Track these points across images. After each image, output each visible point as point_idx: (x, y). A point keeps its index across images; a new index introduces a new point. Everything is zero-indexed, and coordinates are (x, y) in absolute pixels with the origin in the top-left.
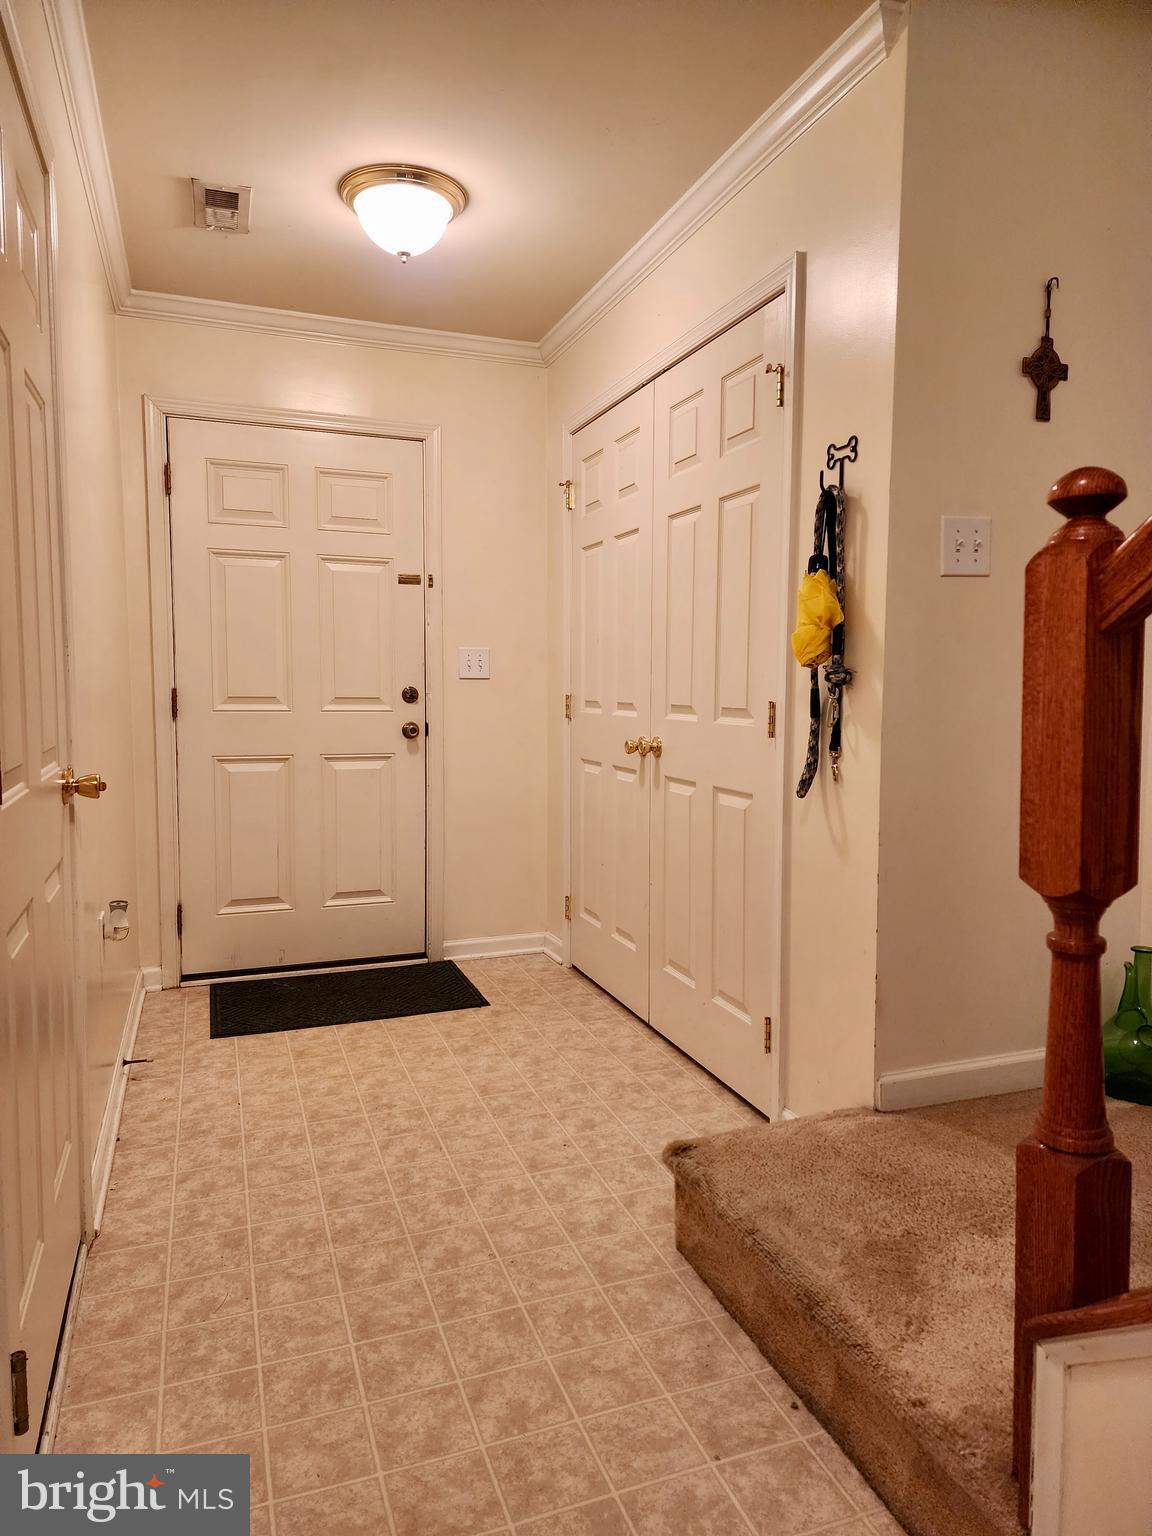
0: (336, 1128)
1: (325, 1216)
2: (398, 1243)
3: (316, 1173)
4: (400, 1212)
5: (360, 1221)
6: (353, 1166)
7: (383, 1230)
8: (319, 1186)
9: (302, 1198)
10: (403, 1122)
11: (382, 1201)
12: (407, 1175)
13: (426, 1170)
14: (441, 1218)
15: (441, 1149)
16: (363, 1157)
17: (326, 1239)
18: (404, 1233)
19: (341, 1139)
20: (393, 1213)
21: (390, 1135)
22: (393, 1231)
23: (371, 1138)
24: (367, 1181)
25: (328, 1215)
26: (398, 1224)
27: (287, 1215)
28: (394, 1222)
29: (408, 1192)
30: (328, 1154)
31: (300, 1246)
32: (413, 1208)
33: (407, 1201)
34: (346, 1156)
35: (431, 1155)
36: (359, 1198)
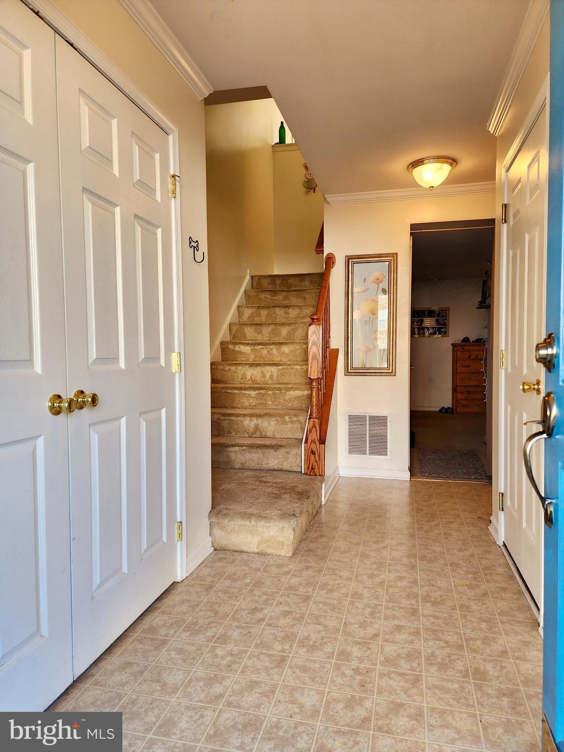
0: (403, 663)
1: (420, 606)
2: (391, 586)
3: (422, 630)
4: (384, 598)
5: (404, 599)
6: (399, 628)
7: (395, 592)
8: (421, 622)
9: (431, 618)
10: (356, 651)
11: (391, 605)
12: (372, 614)
13: (361, 613)
14: (368, 590)
15: (345, 623)
16: (391, 633)
17: (421, 597)
18: (387, 589)
19: (401, 651)
20: (388, 598)
21: (369, 643)
22: (391, 591)
23: (382, 645)
24: (394, 617)
25: (419, 606)
26: (387, 593)
27: (439, 612)
28: (389, 595)
29: (376, 605)
30: (412, 642)
31: (434, 597)
32: (377, 598)
33: (379, 601)
34: (402, 636)
35: (353, 621)
36: (401, 610)
